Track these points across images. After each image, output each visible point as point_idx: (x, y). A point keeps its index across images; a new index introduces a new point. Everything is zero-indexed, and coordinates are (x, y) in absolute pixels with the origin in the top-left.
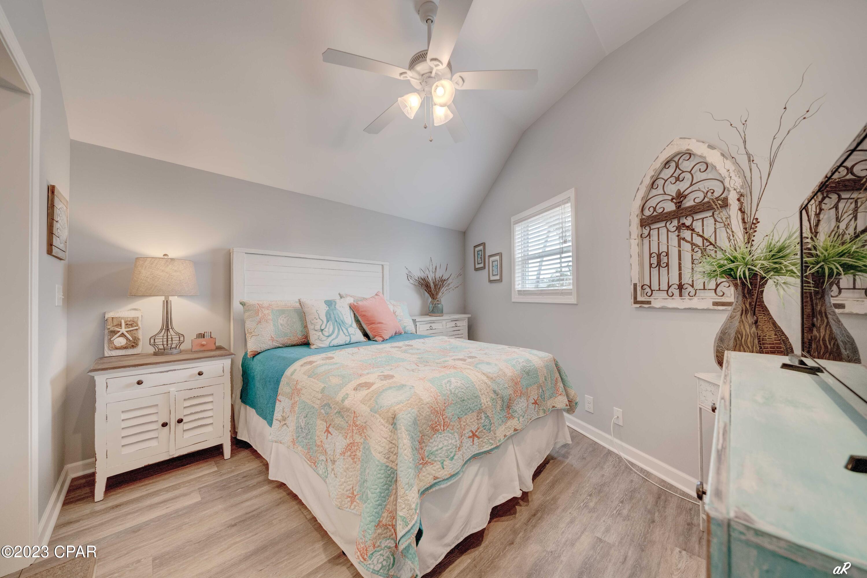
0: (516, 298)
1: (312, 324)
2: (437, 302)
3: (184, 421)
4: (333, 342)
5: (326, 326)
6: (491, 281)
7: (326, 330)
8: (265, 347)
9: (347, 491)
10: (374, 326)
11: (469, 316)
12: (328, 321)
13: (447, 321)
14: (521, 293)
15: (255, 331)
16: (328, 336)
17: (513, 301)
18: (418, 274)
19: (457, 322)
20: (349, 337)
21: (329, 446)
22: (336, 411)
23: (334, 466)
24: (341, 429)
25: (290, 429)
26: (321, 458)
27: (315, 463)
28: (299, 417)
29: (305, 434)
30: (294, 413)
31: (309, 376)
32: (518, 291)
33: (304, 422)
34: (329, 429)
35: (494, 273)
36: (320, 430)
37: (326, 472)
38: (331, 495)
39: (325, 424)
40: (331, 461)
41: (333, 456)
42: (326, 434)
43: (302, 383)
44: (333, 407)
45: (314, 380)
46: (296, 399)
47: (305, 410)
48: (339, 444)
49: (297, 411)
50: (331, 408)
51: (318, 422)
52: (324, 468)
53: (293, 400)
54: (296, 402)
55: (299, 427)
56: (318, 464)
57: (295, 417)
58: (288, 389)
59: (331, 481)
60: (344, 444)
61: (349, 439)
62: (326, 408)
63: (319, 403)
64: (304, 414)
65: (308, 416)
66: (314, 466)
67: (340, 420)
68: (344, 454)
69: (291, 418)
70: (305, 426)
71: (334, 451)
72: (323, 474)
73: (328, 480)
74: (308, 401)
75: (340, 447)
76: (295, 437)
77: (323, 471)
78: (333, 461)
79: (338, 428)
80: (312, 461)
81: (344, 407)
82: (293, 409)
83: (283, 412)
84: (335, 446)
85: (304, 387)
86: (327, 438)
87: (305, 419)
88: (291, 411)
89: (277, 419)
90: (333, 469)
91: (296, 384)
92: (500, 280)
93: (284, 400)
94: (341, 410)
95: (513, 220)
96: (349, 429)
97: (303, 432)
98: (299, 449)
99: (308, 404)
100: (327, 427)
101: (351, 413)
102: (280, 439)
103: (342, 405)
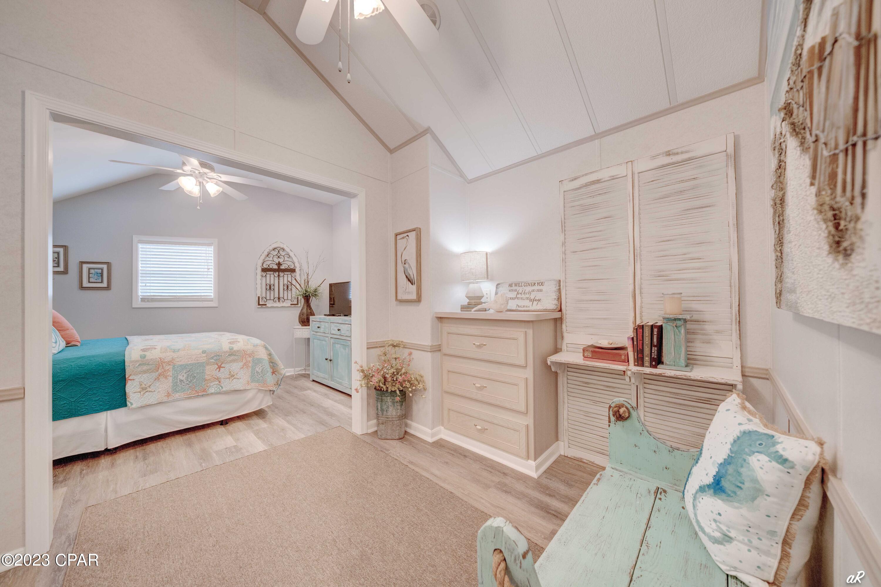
0: (137, 303)
6: (83, 288)
9: (246, 382)
14: (145, 299)
17: (133, 306)
21: (223, 374)
22: (227, 355)
23: (234, 377)
24: (234, 361)
25: (160, 390)
26: (212, 384)
27: (205, 390)
28: (177, 376)
29: (188, 382)
30: (166, 378)
31: (173, 352)
32: (141, 298)
33: (185, 376)
34: (222, 366)
35: (91, 280)
36: (211, 371)
37: (219, 388)
38: (238, 388)
39: (216, 365)
40: (227, 378)
41: (230, 375)
42: (218, 370)
43: (171, 357)
44: (222, 355)
45: (186, 352)
46: (167, 368)
47: (186, 368)
48: (235, 367)
49: (171, 375)
50: (221, 356)
51: (208, 367)
52: (216, 387)
53: (160, 371)
54: (168, 370)
55: (177, 382)
56: (208, 389)
57: (170, 379)
58: (145, 368)
59: (233, 384)
60: (241, 364)
61: (244, 361)
62: (215, 358)
63: (205, 358)
64: (185, 371)
65: (191, 370)
66: (204, 394)
67: (232, 357)
68: (243, 368)
69: (159, 383)
70: (187, 379)
71: (230, 372)
72: (216, 390)
73: (224, 389)
74: (189, 362)
75: (238, 367)
76: (170, 391)
77: (216, 389)
78: (231, 376)
79: (231, 362)
80: (199, 392)
81: (235, 351)
82: (163, 375)
83: (141, 385)
84: (230, 370)
85: (177, 358)
86: (219, 371)
87: (187, 373)
88: (157, 379)
89: (135, 393)
90: (235, 378)
91: (161, 360)
92: (108, 288)
93: (139, 377)
94: (232, 353)
95: (135, 238)
96: (243, 357)
97: (183, 382)
98: (177, 395)
99: (190, 364)
100: (218, 366)
101: (241, 351)
102: (145, 403)
103: (233, 351)
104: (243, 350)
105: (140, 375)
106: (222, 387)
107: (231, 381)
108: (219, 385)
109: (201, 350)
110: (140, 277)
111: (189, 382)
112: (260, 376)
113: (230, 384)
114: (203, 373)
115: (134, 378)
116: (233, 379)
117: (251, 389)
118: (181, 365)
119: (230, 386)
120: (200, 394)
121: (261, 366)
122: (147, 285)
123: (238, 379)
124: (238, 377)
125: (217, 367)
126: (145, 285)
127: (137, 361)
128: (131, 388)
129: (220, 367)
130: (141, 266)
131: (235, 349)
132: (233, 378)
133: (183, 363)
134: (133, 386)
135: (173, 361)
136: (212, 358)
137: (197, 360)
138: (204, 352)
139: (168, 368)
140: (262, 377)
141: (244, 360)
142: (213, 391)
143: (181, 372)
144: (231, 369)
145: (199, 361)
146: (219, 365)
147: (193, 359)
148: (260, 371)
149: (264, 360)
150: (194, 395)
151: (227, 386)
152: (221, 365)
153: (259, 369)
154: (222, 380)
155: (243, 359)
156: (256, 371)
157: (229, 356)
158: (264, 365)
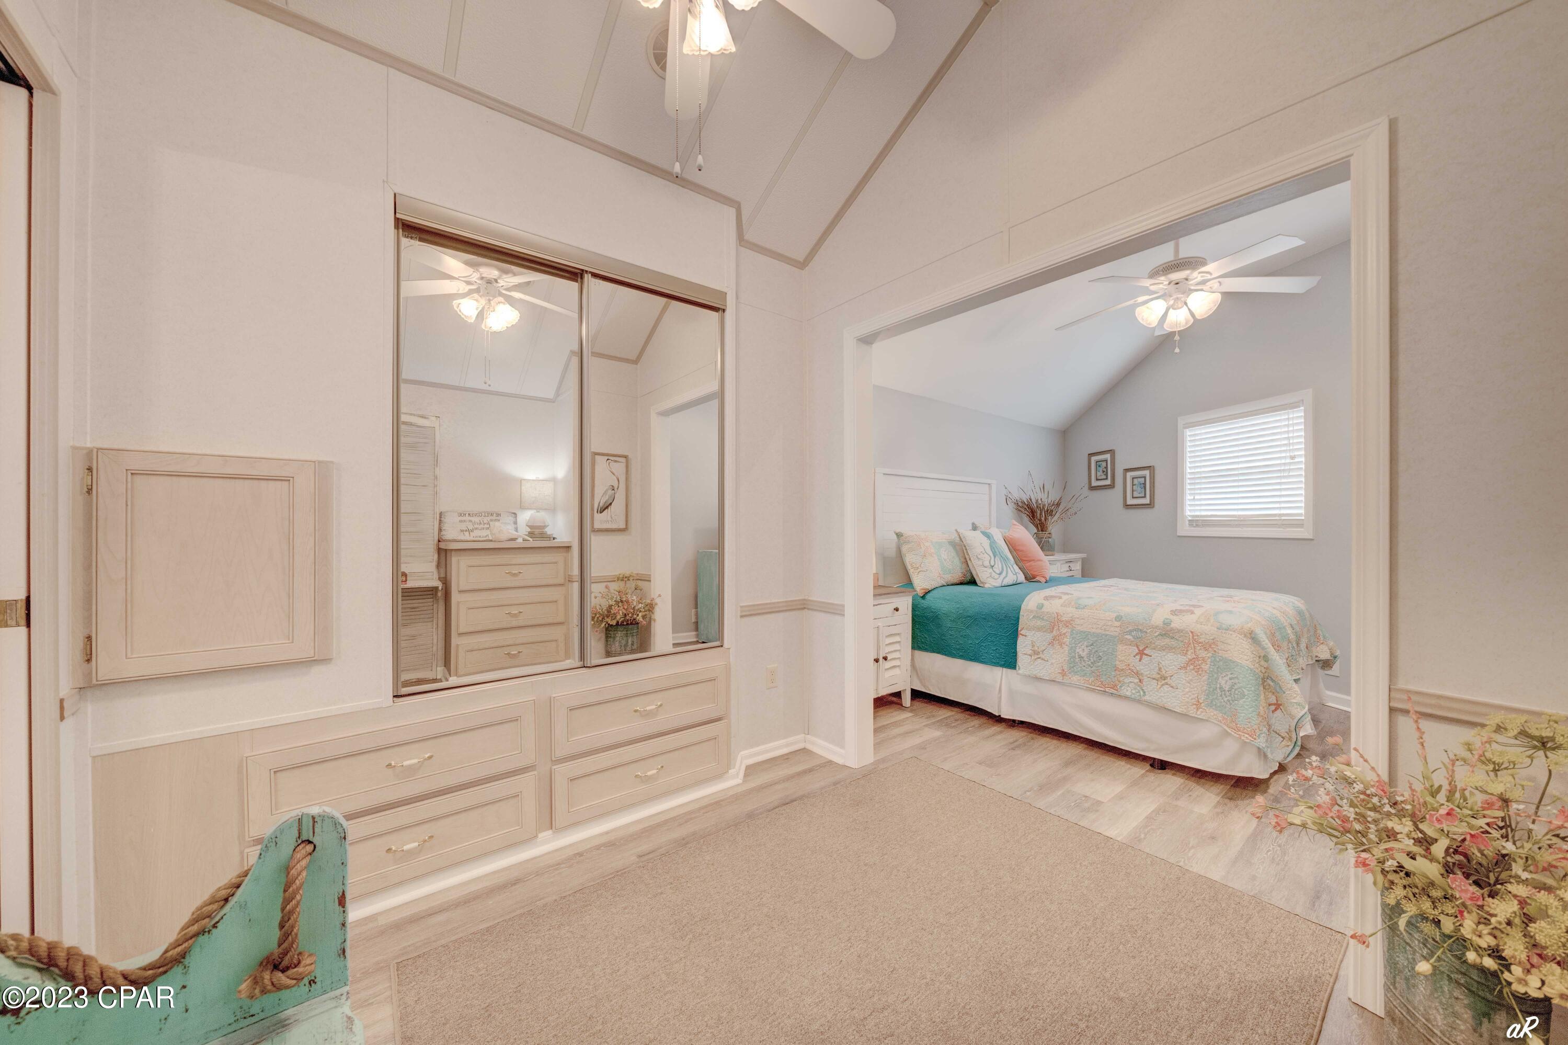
0: (1184, 529)
1: (979, 559)
2: (1049, 535)
3: (889, 659)
4: (1004, 581)
5: (995, 561)
6: (1127, 506)
7: (996, 566)
8: (934, 584)
9: (1192, 699)
10: (1033, 564)
11: (1084, 555)
12: (995, 557)
13: (1062, 562)
14: (1194, 522)
15: (922, 566)
16: (1000, 574)
17: (1178, 534)
18: (1017, 495)
19: (1071, 564)
20: (1015, 576)
21: (1146, 667)
22: (1156, 634)
23: (1166, 681)
24: (1169, 649)
25: (1054, 661)
26: (1127, 680)
27: (1114, 687)
28: (1076, 647)
29: (1090, 663)
30: (1061, 645)
31: (1076, 608)
32: (1189, 520)
33: (1087, 651)
34: (1145, 652)
35: (1136, 494)
36: (1125, 654)
37: (1139, 692)
38: (1169, 705)
39: (1135, 648)
40: (1154, 679)
41: (1159, 674)
42: (1138, 657)
43: (1071, 615)
44: (1148, 631)
45: (1092, 611)
46: (1064, 630)
47: (1088, 639)
48: (1171, 661)
49: (1068, 642)
50: (1146, 632)
51: (1120, 647)
52: (1135, 689)
53: (1054, 632)
54: (1065, 634)
55: (1075, 657)
56: (1121, 687)
57: (1066, 648)
58: (1039, 623)
59: (1163, 695)
60: (1182, 659)
61: (1190, 655)
62: (1134, 633)
63: (1118, 630)
64: (1086, 643)
65: (1095, 644)
66: (1111, 690)
67: (1167, 641)
68: (1185, 668)
69: (1054, 651)
70: (1089, 654)
71: (1160, 669)
72: (1134, 694)
73: (1147, 698)
74: (1094, 630)
75: (1176, 663)
76: (1065, 668)
77: (1134, 692)
78: (1161, 678)
79: (1163, 648)
80: (1107, 686)
81: (1172, 629)
82: (1056, 640)
83: (1033, 646)
84: (1161, 666)
85: (1078, 618)
86: (1140, 661)
87: (1089, 648)
88: (1051, 644)
89: (1025, 654)
90: (1167, 684)
91: (1058, 616)
92: (1150, 505)
93: (1031, 634)
94: (1167, 632)
95: (1181, 422)
96: (1188, 646)
97: (1084, 661)
98: (1075, 679)
99: (1094, 633)
100: (1139, 650)
101: (1187, 633)
102: (1034, 673)
103: (1168, 628)
104: (1192, 632)
105: (1034, 632)
106: (1144, 692)
107: (1159, 686)
108: (1139, 686)
109: (1115, 615)
110: (1187, 484)
111: (1092, 663)
112: (1226, 699)
113: (1158, 691)
114: (1113, 654)
115: (1027, 634)
116: (1163, 685)
117: (1207, 721)
118: (1082, 632)
119: (1157, 695)
120: (1107, 690)
121: (1231, 679)
122: (1197, 497)
123: (1172, 687)
124: (1173, 684)
125: (1137, 651)
126: (1193, 498)
127: (1032, 611)
128: (1023, 646)
129: (1141, 653)
130: (1190, 467)
131: (1173, 625)
132: (1163, 682)
133: (1085, 630)
134: (1024, 645)
135: (1071, 622)
136: (1130, 632)
137: (1105, 630)
138: (1119, 618)
139: (1064, 632)
140: (1231, 704)
141: (1189, 653)
142: (1128, 694)
143: (1081, 644)
144: (1163, 663)
145: (1107, 633)
146: (1141, 648)
147: (1100, 627)
148: (1227, 689)
149: (1237, 665)
150: (1098, 688)
151: (1155, 693)
152: (1144, 649)
153: (1226, 683)
154: (1146, 679)
155: (1187, 651)
156: (1218, 686)
157: (1160, 637)
158: (1237, 678)
